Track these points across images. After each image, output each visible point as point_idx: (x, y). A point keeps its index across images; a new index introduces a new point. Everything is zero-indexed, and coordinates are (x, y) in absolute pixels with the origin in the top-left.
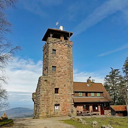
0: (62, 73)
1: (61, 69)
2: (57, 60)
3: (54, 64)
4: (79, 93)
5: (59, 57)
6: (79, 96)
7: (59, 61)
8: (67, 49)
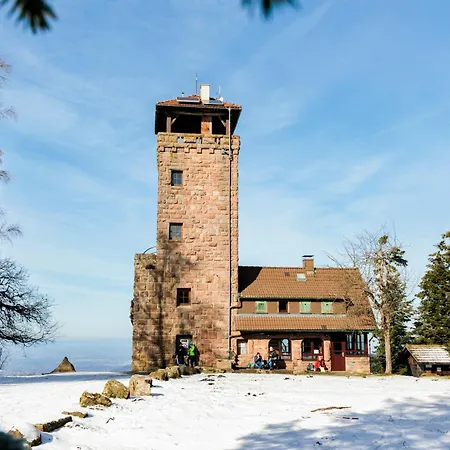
0: (200, 243)
1: (198, 230)
2: (187, 203)
3: (177, 216)
4: (258, 302)
5: (192, 193)
6: (258, 311)
7: (193, 207)
8: (221, 165)
